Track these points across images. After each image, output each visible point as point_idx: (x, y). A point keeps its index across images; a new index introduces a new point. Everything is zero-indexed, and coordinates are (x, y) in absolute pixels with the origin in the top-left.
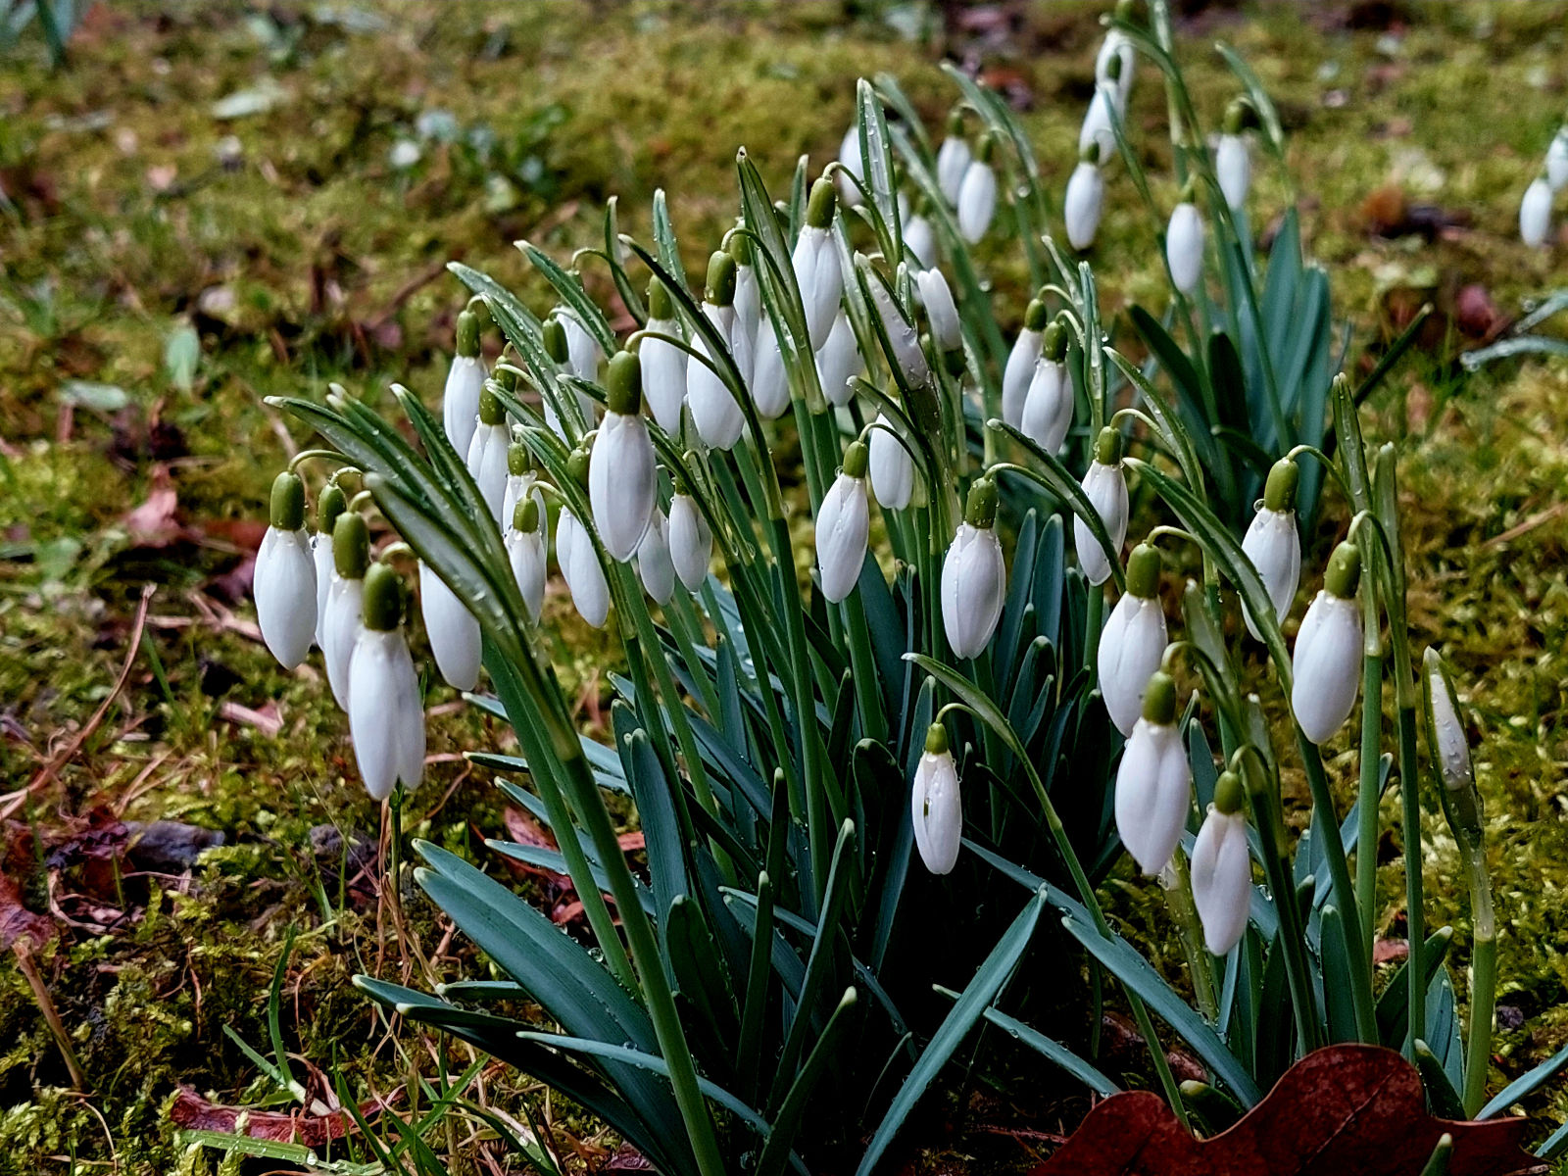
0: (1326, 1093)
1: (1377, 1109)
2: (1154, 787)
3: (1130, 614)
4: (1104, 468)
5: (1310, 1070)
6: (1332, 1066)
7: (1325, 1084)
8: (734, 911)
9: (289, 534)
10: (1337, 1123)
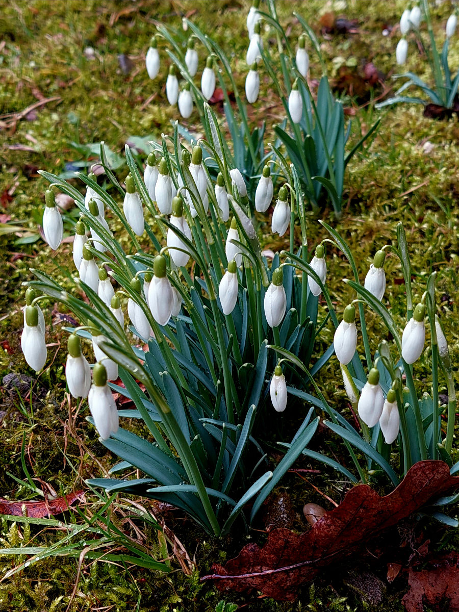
0: (420, 475)
1: (436, 477)
2: (374, 405)
3: (345, 328)
4: (319, 259)
5: (415, 470)
6: (421, 467)
7: (420, 473)
8: (207, 428)
9: (35, 327)
10: (423, 484)
